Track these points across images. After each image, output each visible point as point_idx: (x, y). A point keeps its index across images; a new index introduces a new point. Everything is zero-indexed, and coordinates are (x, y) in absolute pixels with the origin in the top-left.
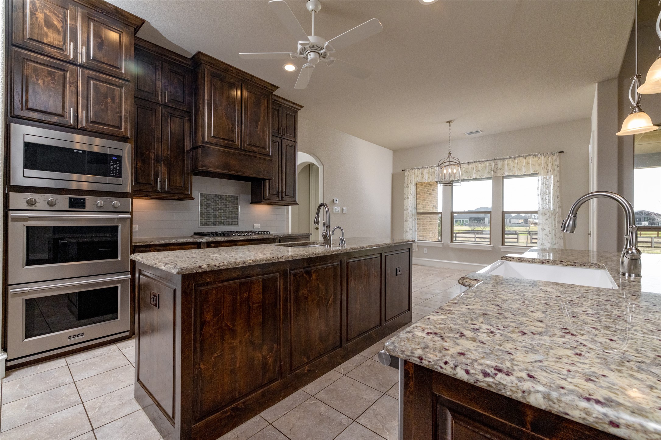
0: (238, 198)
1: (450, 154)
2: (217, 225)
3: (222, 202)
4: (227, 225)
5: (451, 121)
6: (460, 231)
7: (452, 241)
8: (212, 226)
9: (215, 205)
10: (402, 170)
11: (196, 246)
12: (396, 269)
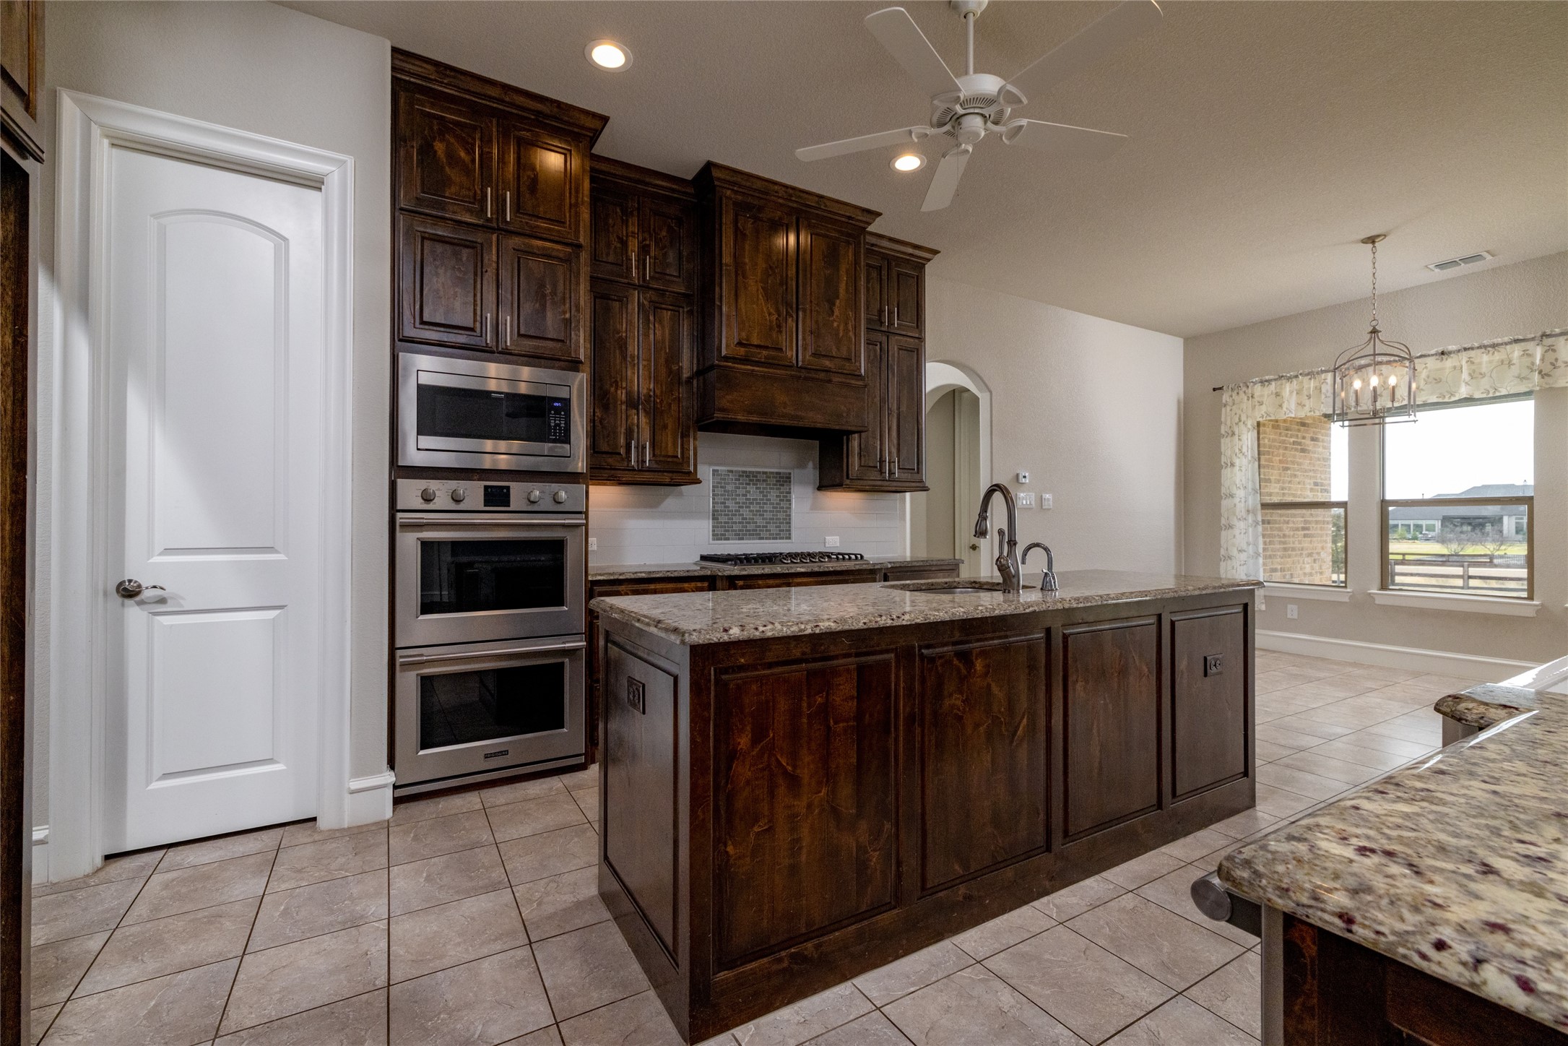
0: (790, 478)
1: (1374, 331)
2: (747, 539)
3: (757, 488)
4: (766, 539)
5: (1379, 236)
6: (1407, 557)
7: (1384, 586)
8: (737, 542)
9: (743, 495)
10: (1214, 390)
11: (706, 584)
12: (1205, 659)
